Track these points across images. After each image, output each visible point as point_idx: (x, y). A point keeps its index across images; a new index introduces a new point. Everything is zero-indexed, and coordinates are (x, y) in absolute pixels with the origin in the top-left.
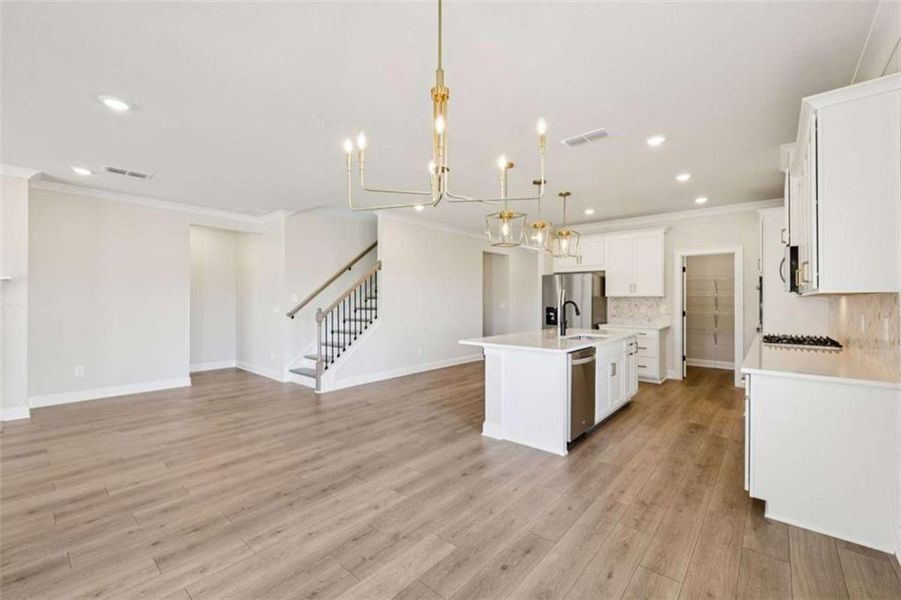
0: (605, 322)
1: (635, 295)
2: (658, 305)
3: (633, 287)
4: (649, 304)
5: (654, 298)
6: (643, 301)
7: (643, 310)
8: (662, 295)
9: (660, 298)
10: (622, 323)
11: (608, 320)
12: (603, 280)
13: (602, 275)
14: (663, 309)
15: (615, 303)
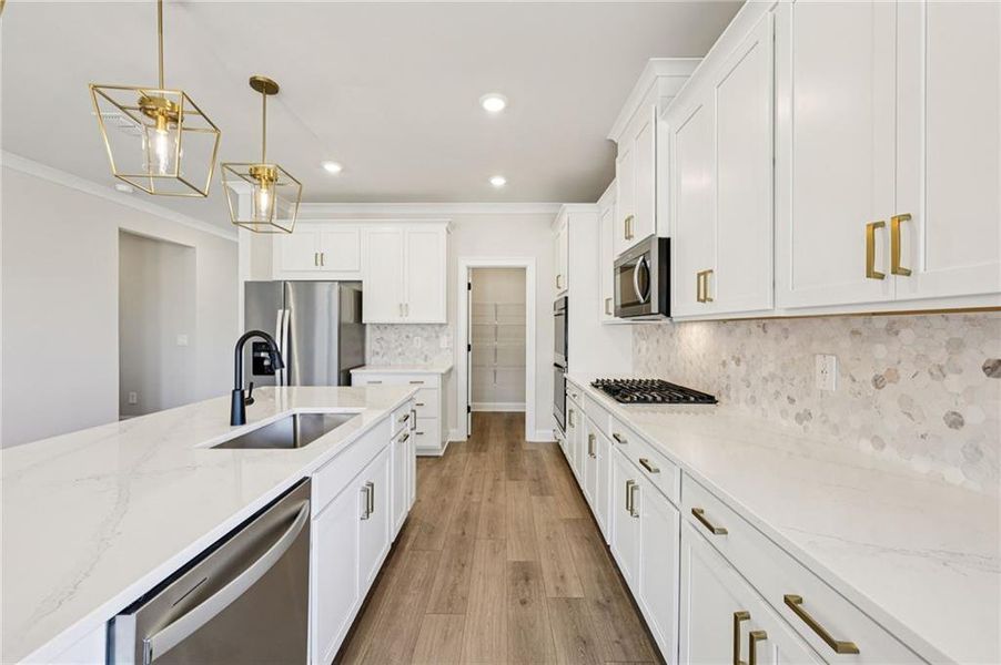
0: (362, 365)
1: (407, 320)
2: (437, 337)
3: (403, 308)
4: (425, 335)
5: (432, 325)
6: (419, 330)
7: (418, 342)
8: (444, 322)
9: (441, 325)
10: (387, 365)
11: (367, 362)
12: (359, 296)
13: (356, 287)
14: (444, 341)
15: (378, 334)
